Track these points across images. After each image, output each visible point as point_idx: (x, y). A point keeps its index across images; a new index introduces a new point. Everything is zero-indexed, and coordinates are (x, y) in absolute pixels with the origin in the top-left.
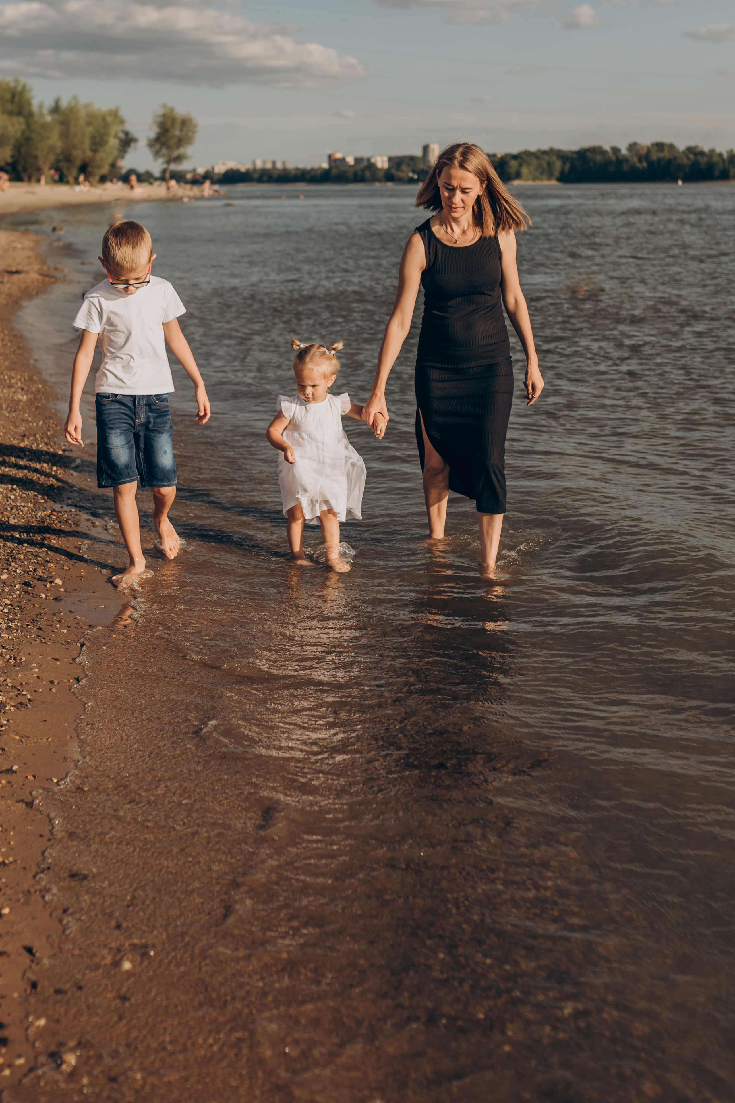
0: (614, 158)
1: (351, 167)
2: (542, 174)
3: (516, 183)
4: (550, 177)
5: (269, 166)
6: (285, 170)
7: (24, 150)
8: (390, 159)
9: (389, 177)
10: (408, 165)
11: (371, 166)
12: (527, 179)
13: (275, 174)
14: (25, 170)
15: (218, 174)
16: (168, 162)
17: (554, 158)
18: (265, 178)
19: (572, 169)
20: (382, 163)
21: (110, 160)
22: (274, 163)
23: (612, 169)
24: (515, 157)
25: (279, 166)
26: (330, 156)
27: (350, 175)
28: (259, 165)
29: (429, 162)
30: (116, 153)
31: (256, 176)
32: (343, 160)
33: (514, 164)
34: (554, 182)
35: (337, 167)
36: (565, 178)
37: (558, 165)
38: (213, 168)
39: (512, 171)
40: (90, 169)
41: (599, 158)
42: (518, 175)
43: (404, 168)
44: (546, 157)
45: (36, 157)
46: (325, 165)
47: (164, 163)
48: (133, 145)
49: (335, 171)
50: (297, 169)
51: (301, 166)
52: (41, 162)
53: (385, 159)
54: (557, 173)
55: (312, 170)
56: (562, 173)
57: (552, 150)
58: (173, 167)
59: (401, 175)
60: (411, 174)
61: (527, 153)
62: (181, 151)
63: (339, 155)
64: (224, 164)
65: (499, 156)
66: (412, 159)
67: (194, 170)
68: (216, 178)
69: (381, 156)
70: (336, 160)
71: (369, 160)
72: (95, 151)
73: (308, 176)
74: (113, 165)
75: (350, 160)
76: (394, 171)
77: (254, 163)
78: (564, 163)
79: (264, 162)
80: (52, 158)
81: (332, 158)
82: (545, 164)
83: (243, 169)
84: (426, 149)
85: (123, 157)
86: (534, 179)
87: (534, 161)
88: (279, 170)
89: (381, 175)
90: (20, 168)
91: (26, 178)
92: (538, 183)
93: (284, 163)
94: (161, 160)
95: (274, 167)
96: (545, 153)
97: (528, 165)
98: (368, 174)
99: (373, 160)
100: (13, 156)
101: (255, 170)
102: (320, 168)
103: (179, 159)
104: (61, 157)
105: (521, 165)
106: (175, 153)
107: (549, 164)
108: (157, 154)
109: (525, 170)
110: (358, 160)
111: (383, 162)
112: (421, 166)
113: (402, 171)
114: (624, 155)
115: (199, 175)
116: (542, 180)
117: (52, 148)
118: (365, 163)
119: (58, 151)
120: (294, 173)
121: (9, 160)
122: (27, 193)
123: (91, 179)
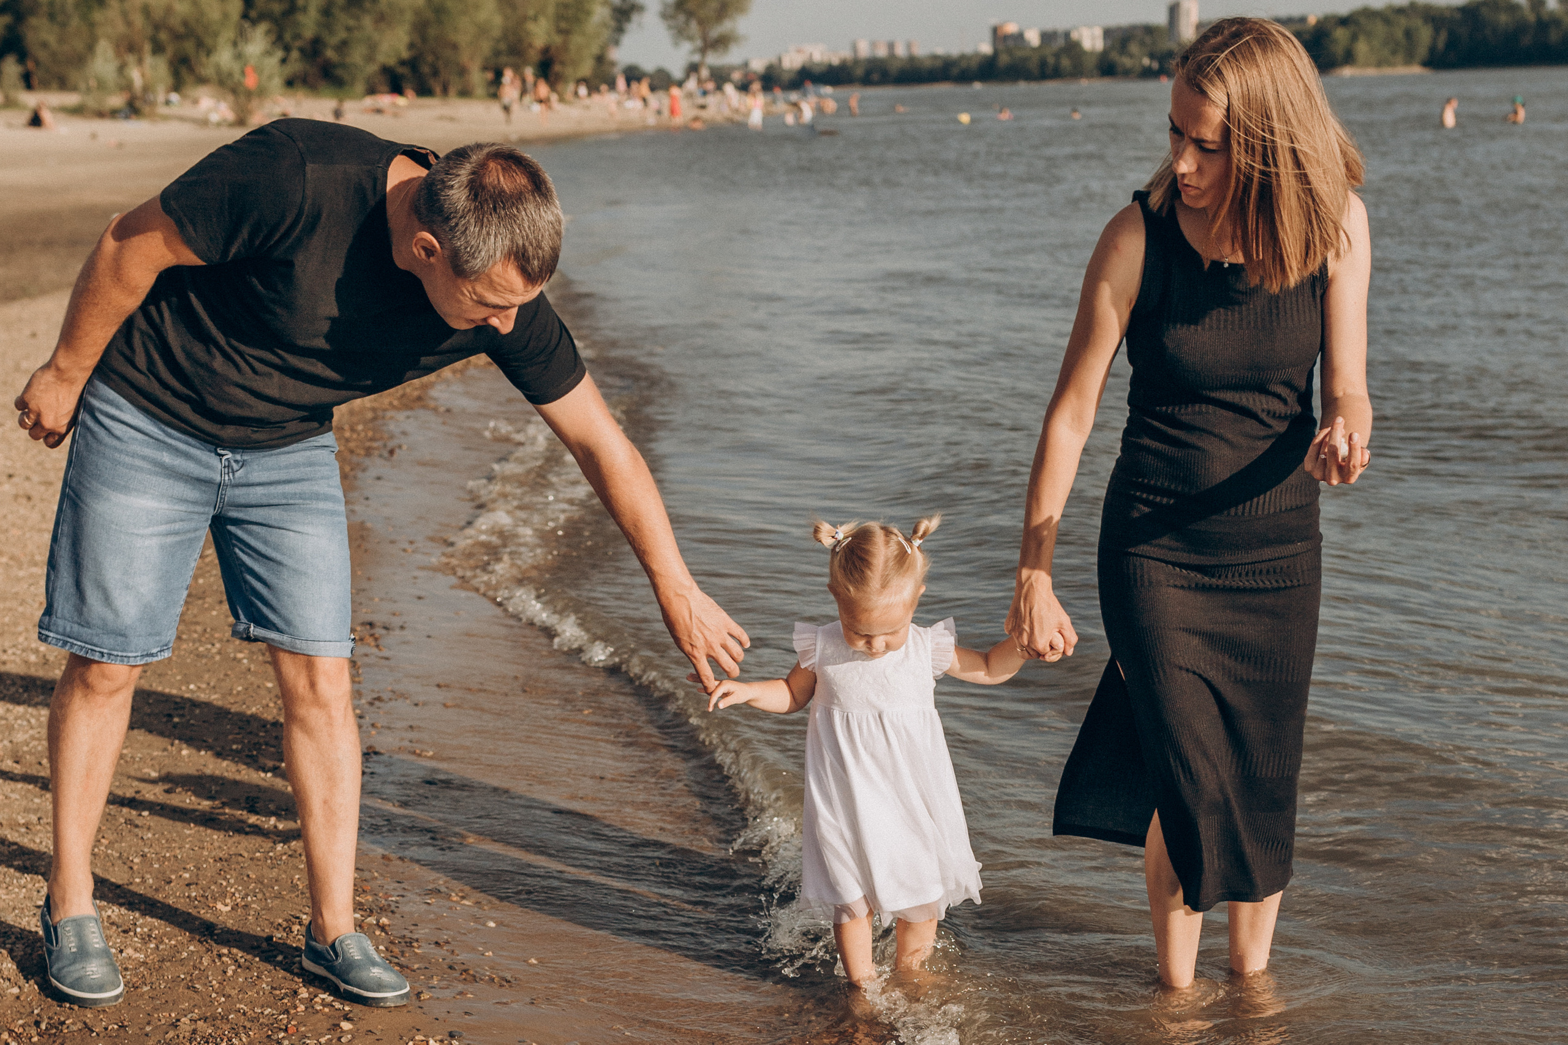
0: (1531, 18)
1: (1034, 49)
2: (1394, 52)
3: (1347, 72)
4: (1409, 59)
5: (882, 52)
6: (912, 59)
7: (432, 32)
8: (1108, 33)
9: (1107, 68)
10: (1142, 43)
11: (1072, 47)
12: (1367, 65)
13: (894, 67)
14: (436, 73)
15: (790, 71)
16: (703, 51)
17: (1418, 22)
18: (875, 77)
19: (1451, 44)
20: (1091, 40)
21: (595, 50)
22: (891, 46)
23: (1527, 40)
24: (1344, 21)
25: (901, 51)
26: (995, 31)
27: (1033, 65)
28: (864, 51)
29: (1179, 35)
30: (606, 34)
31: (859, 72)
32: (1020, 37)
33: (1341, 34)
34: (1416, 70)
35: (1009, 51)
36: (1436, 61)
37: (1425, 35)
38: (780, 60)
39: (1339, 50)
40: (557, 68)
41: (1503, 18)
42: (1349, 58)
43: (1134, 48)
44: (1403, 21)
45: (455, 47)
46: (986, 48)
47: (693, 52)
48: (635, 17)
49: (1004, 59)
50: (935, 57)
51: (940, 51)
52: (464, 57)
53: (1098, 32)
54: (1422, 51)
55: (963, 57)
56: (1432, 50)
57: (1413, 6)
58: (714, 59)
59: (1127, 62)
60: (1146, 61)
61: (1368, 13)
62: (726, 26)
63: (1011, 28)
64: (799, 51)
65: (1312, 20)
66: (1149, 30)
67: (746, 65)
68: (786, 77)
69: (1089, 26)
70: (1006, 37)
71: (1067, 35)
72: (565, 32)
73: (955, 71)
74: (600, 59)
75: (1033, 38)
76: (1114, 56)
77: (854, 48)
78: (1437, 30)
79: (873, 45)
80: (486, 47)
81: (999, 33)
82: (1399, 34)
83: (835, 61)
84: (1174, 11)
85: (617, 43)
86: (1379, 64)
87: (1380, 28)
88: (901, 60)
89: (1090, 63)
90: (426, 69)
91: (438, 89)
92: (1388, 71)
93: (909, 46)
94: (686, 47)
95: (892, 56)
96: (1400, 11)
97: (1369, 35)
98: (1065, 62)
99: (1075, 36)
100: (411, 46)
101: (856, 62)
102: (977, 54)
103: (722, 43)
104: (503, 46)
105: (1354, 38)
106: (715, 32)
107: (1408, 34)
108: (681, 34)
109: (1362, 48)
110: (1047, 37)
111: (1093, 38)
112: (1168, 45)
113: (1131, 56)
114: (1552, 13)
115: (755, 73)
116: (1390, 64)
117: (482, 30)
118: (1061, 42)
119: (496, 33)
120: (928, 64)
121: (405, 54)
122: (441, 118)
123: (560, 87)
